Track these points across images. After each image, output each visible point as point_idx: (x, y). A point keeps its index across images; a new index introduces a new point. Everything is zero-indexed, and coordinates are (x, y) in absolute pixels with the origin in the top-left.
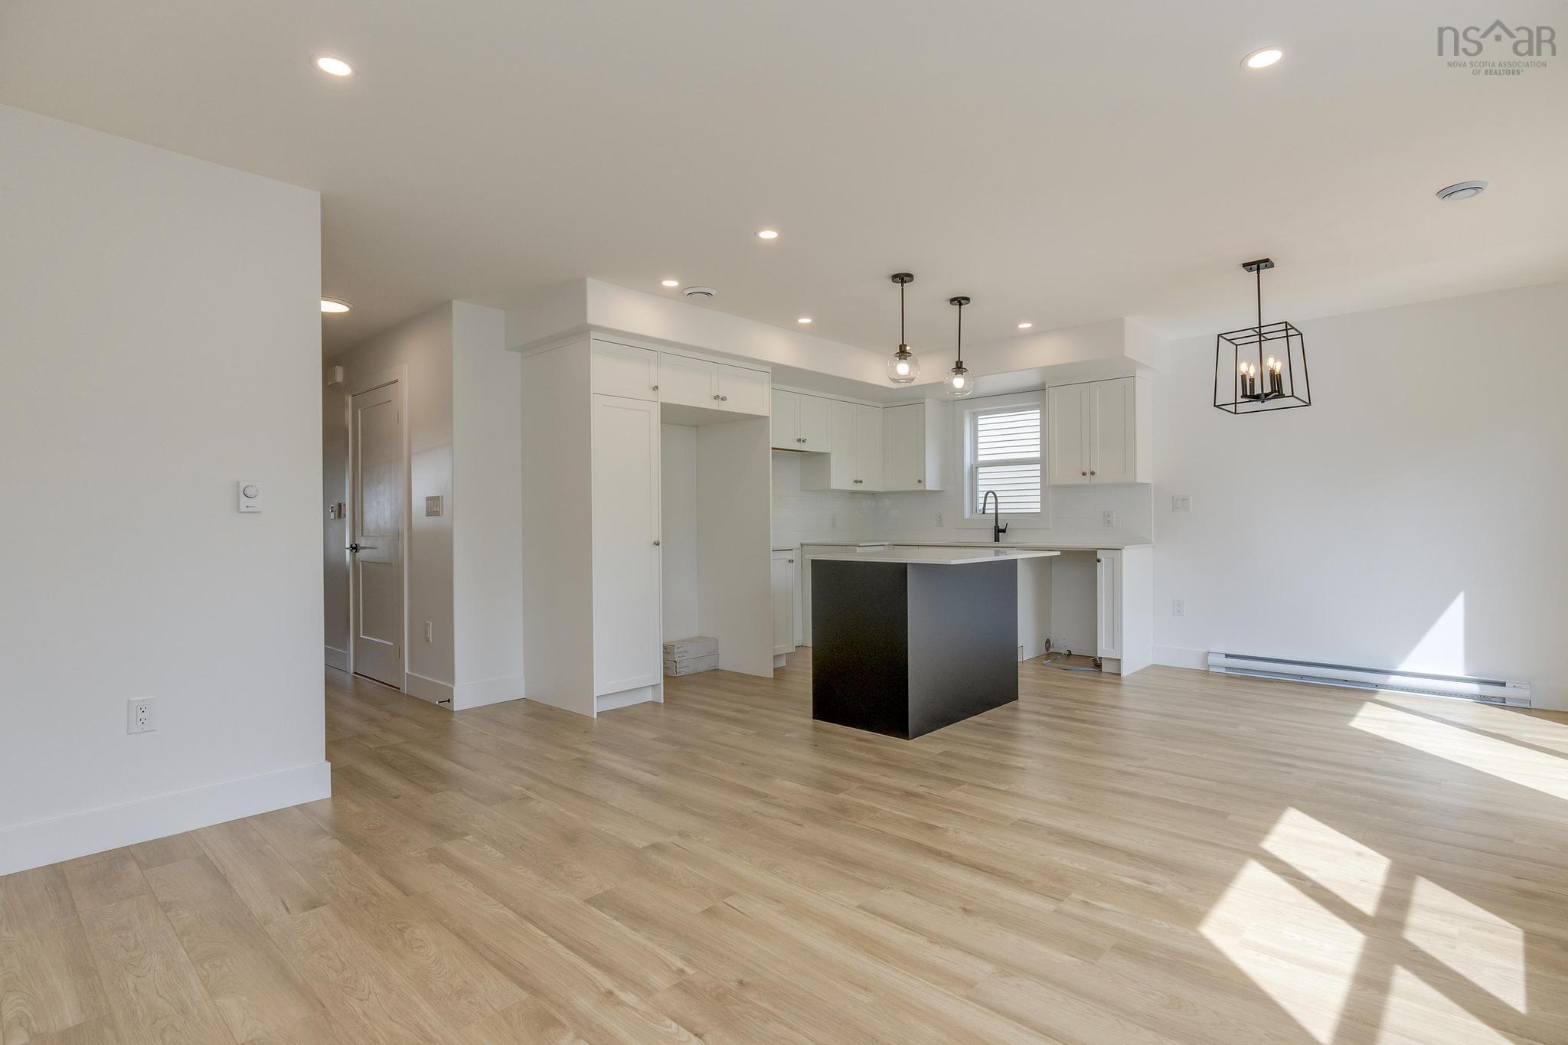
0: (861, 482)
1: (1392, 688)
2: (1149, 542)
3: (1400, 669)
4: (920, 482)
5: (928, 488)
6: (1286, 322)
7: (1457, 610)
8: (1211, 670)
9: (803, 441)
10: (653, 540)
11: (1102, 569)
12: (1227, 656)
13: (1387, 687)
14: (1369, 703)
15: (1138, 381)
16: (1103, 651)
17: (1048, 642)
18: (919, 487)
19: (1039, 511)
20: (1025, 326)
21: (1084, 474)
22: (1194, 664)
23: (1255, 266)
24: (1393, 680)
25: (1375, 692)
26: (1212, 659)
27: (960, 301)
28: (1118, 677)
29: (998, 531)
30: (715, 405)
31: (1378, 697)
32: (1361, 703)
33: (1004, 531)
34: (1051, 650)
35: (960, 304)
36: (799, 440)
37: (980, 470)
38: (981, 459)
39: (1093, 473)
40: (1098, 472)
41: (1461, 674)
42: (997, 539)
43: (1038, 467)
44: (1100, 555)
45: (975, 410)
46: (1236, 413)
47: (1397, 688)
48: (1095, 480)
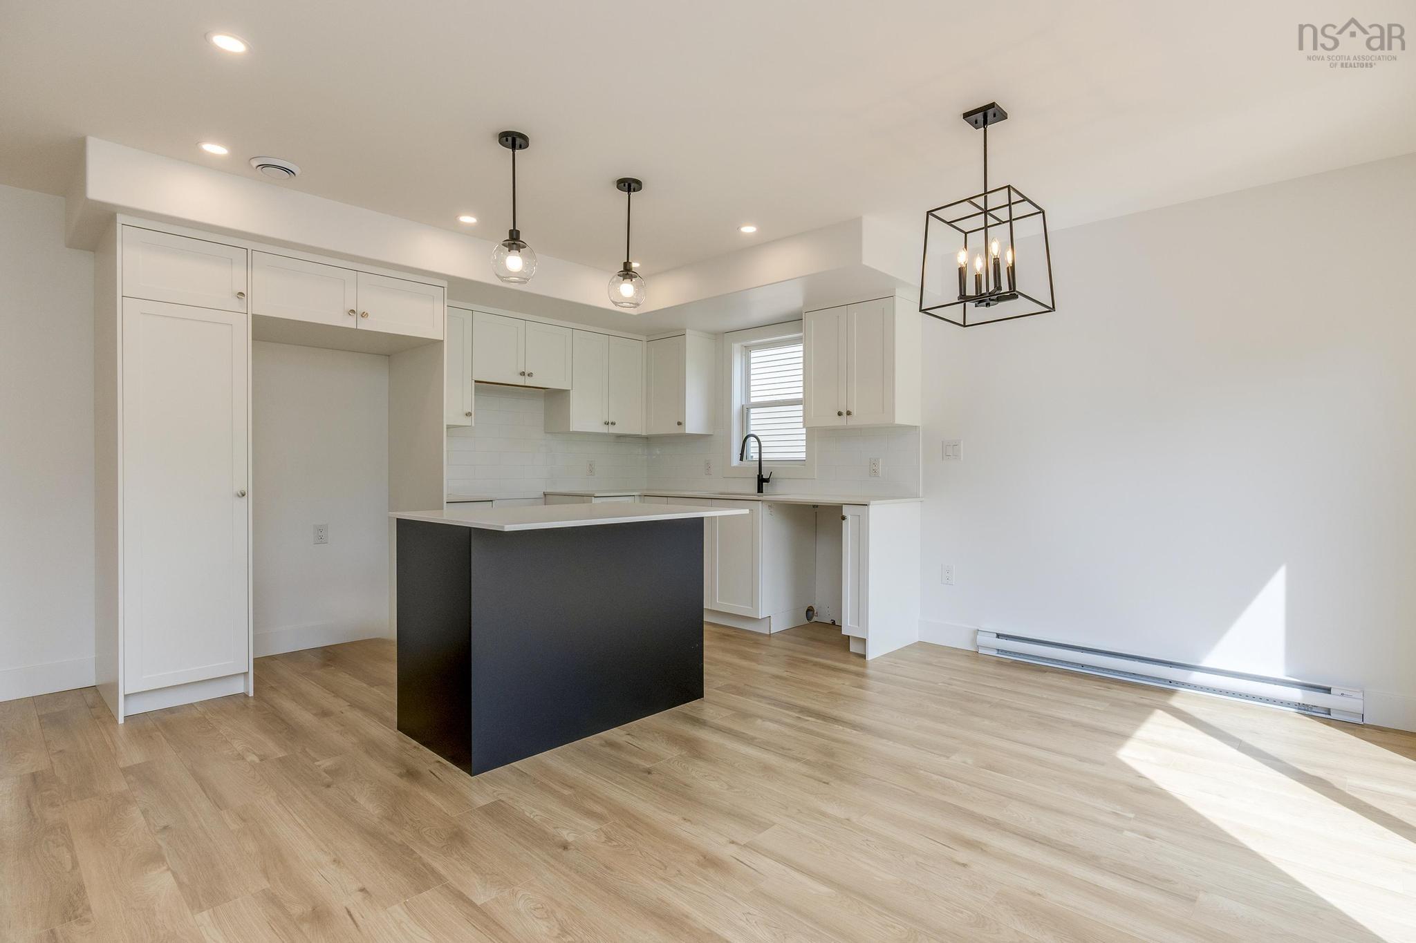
0: (613, 424)
1: (1195, 687)
2: (917, 496)
3: (1206, 663)
4: (679, 424)
5: (688, 431)
6: (1009, 187)
7: (1277, 587)
8: (981, 651)
9: (529, 375)
10: (238, 489)
11: (848, 528)
12: (998, 636)
13: (1189, 686)
14: (1159, 712)
15: (897, 299)
16: (849, 627)
17: (810, 611)
18: (675, 430)
19: (803, 456)
20: (749, 229)
21: (840, 414)
22: (964, 644)
23: (980, 116)
24: (1196, 677)
25: (1171, 693)
26: (981, 639)
27: (629, 185)
28: (861, 660)
29: (761, 481)
30: (350, 323)
31: (1175, 702)
32: (1144, 711)
33: (767, 481)
34: (815, 619)
35: (629, 191)
36: (523, 374)
37: (752, 411)
38: (753, 400)
39: (849, 413)
40: (855, 412)
41: (1281, 674)
42: (760, 490)
43: (801, 407)
44: (846, 511)
45: (745, 343)
46: (964, 326)
47: (1202, 688)
48: (852, 422)
